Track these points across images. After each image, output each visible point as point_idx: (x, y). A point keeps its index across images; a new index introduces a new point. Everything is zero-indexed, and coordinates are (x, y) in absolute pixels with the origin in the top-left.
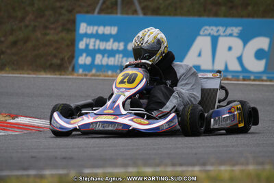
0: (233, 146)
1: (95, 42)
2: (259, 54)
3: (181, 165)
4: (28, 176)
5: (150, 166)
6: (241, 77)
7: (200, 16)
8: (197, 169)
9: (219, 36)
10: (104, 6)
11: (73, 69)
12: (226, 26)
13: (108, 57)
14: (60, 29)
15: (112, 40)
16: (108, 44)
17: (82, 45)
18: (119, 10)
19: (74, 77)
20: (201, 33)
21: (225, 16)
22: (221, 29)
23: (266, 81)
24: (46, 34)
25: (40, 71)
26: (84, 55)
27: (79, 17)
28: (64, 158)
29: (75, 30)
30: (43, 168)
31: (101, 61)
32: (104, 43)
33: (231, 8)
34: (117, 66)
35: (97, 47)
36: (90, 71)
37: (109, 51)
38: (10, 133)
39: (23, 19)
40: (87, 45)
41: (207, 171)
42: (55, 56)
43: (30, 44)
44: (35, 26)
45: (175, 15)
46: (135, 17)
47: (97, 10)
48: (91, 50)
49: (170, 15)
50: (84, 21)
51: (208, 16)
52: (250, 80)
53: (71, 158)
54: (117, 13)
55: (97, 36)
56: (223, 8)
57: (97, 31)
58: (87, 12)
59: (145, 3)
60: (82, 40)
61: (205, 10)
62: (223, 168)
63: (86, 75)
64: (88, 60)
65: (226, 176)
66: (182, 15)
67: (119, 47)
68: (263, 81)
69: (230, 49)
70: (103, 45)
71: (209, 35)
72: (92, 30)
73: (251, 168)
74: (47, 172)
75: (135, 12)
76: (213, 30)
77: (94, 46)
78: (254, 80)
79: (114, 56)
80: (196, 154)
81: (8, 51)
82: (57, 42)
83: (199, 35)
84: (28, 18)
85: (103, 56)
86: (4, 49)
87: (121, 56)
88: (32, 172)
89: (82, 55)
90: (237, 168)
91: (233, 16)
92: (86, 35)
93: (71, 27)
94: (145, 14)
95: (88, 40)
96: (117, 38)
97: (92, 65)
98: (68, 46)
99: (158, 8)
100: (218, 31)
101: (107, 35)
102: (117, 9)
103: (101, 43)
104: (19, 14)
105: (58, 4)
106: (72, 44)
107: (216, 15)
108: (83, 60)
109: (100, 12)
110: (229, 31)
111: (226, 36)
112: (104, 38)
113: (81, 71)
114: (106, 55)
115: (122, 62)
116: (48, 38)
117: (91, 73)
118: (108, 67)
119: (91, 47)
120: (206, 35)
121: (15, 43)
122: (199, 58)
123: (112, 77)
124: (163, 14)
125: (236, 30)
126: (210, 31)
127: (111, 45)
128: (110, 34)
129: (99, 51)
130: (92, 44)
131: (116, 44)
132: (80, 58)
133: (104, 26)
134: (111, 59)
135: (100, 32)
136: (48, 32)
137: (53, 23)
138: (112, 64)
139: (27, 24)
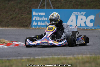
0: (83, 50)
1: (38, 18)
2: (91, 21)
3: (66, 55)
4: (18, 59)
5: (56, 56)
6: (86, 28)
7: (72, 9)
8: (71, 56)
9: (78, 15)
10: (41, 6)
11: (31, 27)
12: (81, 12)
13: (42, 23)
14: (27, 14)
15: (43, 17)
16: (42, 18)
17: (34, 19)
18: (46, 7)
19: (31, 29)
20: (73, 14)
21: (80, 9)
22: (79, 13)
23: (94, 29)
24: (22, 15)
25: (20, 27)
26: (35, 22)
27: (33, 10)
28: (29, 54)
29: (31, 14)
30: (22, 57)
31: (40, 24)
32: (41, 18)
33: (82, 6)
34: (45, 25)
35: (39, 19)
36: (37, 27)
37: (43, 20)
38: (11, 47)
39: (15, 11)
40: (36, 19)
41: (75, 57)
42: (25, 22)
43: (17, 19)
44: (19, 13)
45: (64, 8)
46: (51, 9)
47: (39, 7)
48: (37, 20)
49: (62, 9)
50: (34, 11)
51: (75, 9)
52: (88, 29)
53: (31, 54)
54: (45, 8)
55: (39, 16)
56: (80, 6)
57: (39, 14)
58: (36, 8)
59: (54, 5)
60: (34, 17)
61: (74, 7)
62: (80, 56)
63: (35, 28)
64: (36, 24)
65: (81, 58)
66: (66, 8)
67: (46, 19)
68: (93, 29)
69: (82, 19)
70: (41, 19)
71: (75, 15)
72: (37, 14)
73: (88, 56)
74: (24, 58)
75: (51, 8)
76: (76, 13)
77: (38, 19)
78: (90, 29)
79: (44, 22)
80: (71, 52)
81: (10, 21)
82: (26, 18)
83: (72, 15)
84: (16, 10)
85: (41, 22)
86: (9, 21)
87: (47, 22)
88: (19, 58)
89: (34, 22)
90: (84, 56)
91: (83, 9)
92: (35, 15)
93: (30, 13)
94: (54, 8)
95: (36, 17)
96: (45, 16)
97: (37, 25)
98: (29, 19)
99: (59, 7)
100: (78, 13)
101: (42, 15)
102: (45, 7)
103: (40, 18)
104: (13, 9)
105: (26, 6)
106: (31, 18)
107: (77, 8)
109: (39, 8)
110: (82, 13)
111: (80, 15)
112: (41, 16)
113: (34, 27)
114: (42, 22)
115: (47, 24)
116: (23, 16)
117: (37, 28)
118: (42, 26)
119: (37, 19)
120: (74, 15)
121: (12, 19)
122: (72, 23)
123: (44, 29)
124: (60, 8)
125: (84, 13)
126: (75, 14)
127: (43, 19)
128: (43, 15)
129: (39, 21)
130: (37, 18)
131: (45, 18)
132: (33, 23)
133: (41, 13)
134: (43, 23)
135: (40, 14)
136: (23, 14)
137: (24, 12)
138: (44, 25)
139: (16, 12)
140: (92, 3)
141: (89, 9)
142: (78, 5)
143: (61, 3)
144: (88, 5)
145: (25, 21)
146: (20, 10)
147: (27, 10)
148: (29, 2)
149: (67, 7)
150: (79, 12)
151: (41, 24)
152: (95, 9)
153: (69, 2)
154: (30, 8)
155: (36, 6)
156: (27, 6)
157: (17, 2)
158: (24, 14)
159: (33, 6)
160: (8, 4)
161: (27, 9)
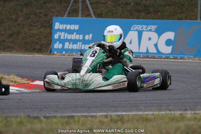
1: (64, 34)
2: (168, 43)
6: (157, 57)
7: (128, 18)
9: (143, 31)
11: (51, 51)
12: (148, 25)
14: (40, 26)
15: (75, 33)
17: (56, 36)
18: (80, 15)
20: (132, 29)
21: (144, 19)
24: (31, 30)
26: (58, 43)
27: (54, 19)
31: (68, 46)
32: (71, 35)
33: (148, 13)
34: (79, 49)
35: (66, 38)
36: (62, 52)
37: (73, 40)
39: (16, 20)
40: (60, 37)
42: (37, 44)
44: (24, 24)
45: (113, 18)
49: (109, 18)
50: (57, 22)
51: (133, 18)
55: (66, 31)
56: (143, 13)
57: (66, 27)
60: (56, 33)
61: (131, 15)
64: (60, 46)
66: (117, 18)
67: (80, 37)
68: (171, 59)
69: (150, 39)
70: (69, 37)
71: (137, 30)
72: (62, 27)
76: (139, 27)
77: (64, 37)
79: (77, 43)
81: (7, 40)
82: (38, 34)
84: (20, 20)
85: (70, 44)
86: (4, 39)
87: (81, 43)
89: (56, 43)
91: (149, 19)
92: (59, 30)
94: (95, 17)
95: (60, 33)
96: (78, 32)
97: (63, 48)
101: (72, 30)
103: (68, 35)
104: (14, 17)
105: (38, 11)
107: (138, 18)
108: (57, 46)
109: (67, 16)
110: (149, 28)
111: (147, 31)
112: (70, 32)
114: (71, 43)
115: (81, 47)
116: (32, 32)
118: (73, 50)
119: (62, 38)
120: (134, 30)
121: (11, 35)
122: (130, 45)
124: (105, 17)
125: (154, 27)
126: (137, 28)
127: (74, 36)
128: (74, 30)
129: (67, 40)
130: (62, 35)
131: (78, 36)
132: (55, 45)
133: (71, 25)
134: (74, 45)
135: (68, 28)
136: (32, 28)
137: (35, 23)
138: (76, 48)
139: (19, 23)
140: (167, 8)
141: (161, 19)
142: (140, 11)
143: (107, 8)
144: (158, 12)
145: (36, 41)
146: (28, 19)
147: (41, 19)
148: (45, 3)
149: (119, 14)
150: (144, 26)
151: (70, 48)
152: (173, 19)
153: (122, 6)
154: (46, 15)
155: (58, 12)
156: (41, 11)
157: (21, 3)
158: (35, 26)
159: (52, 12)
160: (4, 6)
161: (40, 17)
